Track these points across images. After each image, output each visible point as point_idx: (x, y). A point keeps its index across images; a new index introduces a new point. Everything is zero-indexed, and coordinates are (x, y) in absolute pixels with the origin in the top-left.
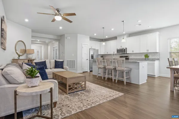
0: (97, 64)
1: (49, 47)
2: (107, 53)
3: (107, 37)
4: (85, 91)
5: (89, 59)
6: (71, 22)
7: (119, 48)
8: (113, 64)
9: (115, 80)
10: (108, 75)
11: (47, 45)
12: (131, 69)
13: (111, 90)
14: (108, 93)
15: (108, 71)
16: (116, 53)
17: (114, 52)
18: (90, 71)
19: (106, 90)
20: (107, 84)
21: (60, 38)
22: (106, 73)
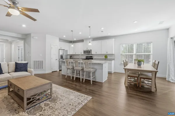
0: (66, 65)
1: (13, 46)
2: (76, 53)
3: (75, 39)
4: (50, 99)
5: (58, 60)
6: (35, 20)
7: (85, 49)
8: (81, 65)
9: (83, 79)
10: (77, 75)
11: (11, 43)
12: (96, 70)
13: (79, 94)
14: (77, 99)
15: (76, 71)
16: (83, 53)
17: (81, 53)
18: (60, 70)
19: (75, 94)
20: (76, 85)
21: (25, 37)
22: (74, 72)
